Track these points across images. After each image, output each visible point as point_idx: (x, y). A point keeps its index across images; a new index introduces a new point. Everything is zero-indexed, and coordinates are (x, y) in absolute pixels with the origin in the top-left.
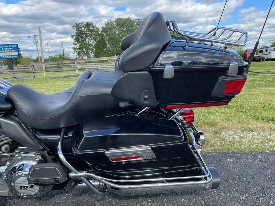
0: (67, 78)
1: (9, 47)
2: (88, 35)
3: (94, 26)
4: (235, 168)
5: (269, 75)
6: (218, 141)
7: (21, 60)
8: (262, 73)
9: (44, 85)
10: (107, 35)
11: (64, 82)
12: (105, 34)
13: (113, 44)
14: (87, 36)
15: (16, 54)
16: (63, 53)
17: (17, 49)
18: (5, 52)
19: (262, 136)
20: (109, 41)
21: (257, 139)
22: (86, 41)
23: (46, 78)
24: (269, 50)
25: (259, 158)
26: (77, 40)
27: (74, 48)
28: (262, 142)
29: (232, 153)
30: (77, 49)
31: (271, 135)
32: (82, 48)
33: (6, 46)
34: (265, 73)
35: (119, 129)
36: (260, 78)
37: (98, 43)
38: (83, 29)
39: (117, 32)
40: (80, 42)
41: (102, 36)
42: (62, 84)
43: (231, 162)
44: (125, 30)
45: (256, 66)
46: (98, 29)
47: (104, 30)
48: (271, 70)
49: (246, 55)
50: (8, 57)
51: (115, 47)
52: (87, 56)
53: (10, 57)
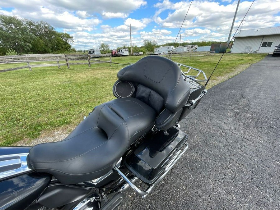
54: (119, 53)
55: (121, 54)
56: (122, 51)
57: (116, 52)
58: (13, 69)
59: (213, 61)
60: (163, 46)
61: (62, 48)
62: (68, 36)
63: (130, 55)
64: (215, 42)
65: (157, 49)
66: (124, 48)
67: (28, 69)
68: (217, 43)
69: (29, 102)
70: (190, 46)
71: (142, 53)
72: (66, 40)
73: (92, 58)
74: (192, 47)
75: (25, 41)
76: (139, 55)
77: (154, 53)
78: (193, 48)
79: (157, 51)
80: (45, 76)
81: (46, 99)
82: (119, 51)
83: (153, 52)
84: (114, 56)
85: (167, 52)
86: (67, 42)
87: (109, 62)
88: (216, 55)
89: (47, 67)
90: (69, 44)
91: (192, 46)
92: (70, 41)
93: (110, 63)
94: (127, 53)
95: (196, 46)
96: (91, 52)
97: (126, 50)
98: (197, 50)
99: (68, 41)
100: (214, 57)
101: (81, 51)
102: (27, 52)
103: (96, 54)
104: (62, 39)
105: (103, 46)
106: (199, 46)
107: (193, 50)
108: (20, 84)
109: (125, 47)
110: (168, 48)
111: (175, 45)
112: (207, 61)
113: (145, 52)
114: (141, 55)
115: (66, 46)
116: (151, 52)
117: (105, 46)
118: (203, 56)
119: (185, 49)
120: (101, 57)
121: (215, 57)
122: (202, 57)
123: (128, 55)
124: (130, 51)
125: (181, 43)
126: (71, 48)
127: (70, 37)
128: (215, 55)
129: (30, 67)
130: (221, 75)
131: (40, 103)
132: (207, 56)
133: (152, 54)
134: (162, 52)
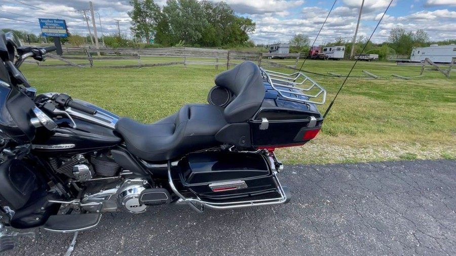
0: (129, 69)
1: (54, 23)
2: (148, 14)
3: (155, 3)
4: (299, 181)
5: (330, 78)
6: (285, 153)
7: (69, 39)
8: (325, 75)
9: (105, 76)
10: (169, 15)
11: (127, 74)
12: (167, 15)
13: (176, 27)
14: (147, 16)
15: (64, 32)
16: (119, 33)
17: (64, 25)
18: (49, 28)
19: (321, 148)
20: (172, 24)
21: (316, 151)
22: (145, 21)
23: (106, 67)
24: (333, 48)
25: (317, 171)
26: (135, 18)
27: (131, 29)
28: (320, 155)
29: (296, 165)
30: (135, 30)
31: (327, 147)
32: (141, 30)
33: (51, 21)
34: (326, 76)
35: (216, 162)
36: (322, 81)
37: (159, 25)
38: (142, 6)
39: (181, 14)
40: (138, 22)
41: (164, 16)
42: (126, 76)
43: (295, 175)
44: (190, 11)
45: (319, 67)
46: (159, 8)
47: (166, 10)
48: (332, 72)
49: (312, 52)
50: (53, 35)
51: (179, 31)
52: (147, 39)
53: (56, 35)
54: (324, 53)
55: (327, 55)
56: (330, 49)
57: (318, 51)
58: (169, 64)
60: (440, 44)
61: (236, 40)
62: (249, 23)
63: (347, 57)
65: (419, 49)
66: (339, 44)
67: (183, 65)
69: (163, 103)
71: (376, 56)
73: (272, 58)
75: (196, 29)
76: (367, 60)
77: (409, 58)
79: (420, 53)
80: (195, 77)
81: (179, 103)
82: (325, 50)
83: (406, 57)
84: (313, 59)
86: (246, 31)
87: (290, 68)
89: (205, 66)
90: (247, 35)
92: (250, 30)
93: (293, 69)
94: (341, 54)
96: (274, 49)
97: (339, 49)
99: (247, 29)
101: (262, 46)
102: (193, 44)
103: (281, 52)
104: (240, 27)
108: (167, 82)
109: (340, 42)
113: (385, 56)
114: (372, 60)
115: (242, 37)
116: (401, 56)
117: (302, 40)
120: (289, 58)
123: (342, 59)
124: (348, 51)
126: (248, 41)
127: (251, 24)
129: (186, 63)
131: (171, 106)
133: (401, 60)
134: (434, 57)
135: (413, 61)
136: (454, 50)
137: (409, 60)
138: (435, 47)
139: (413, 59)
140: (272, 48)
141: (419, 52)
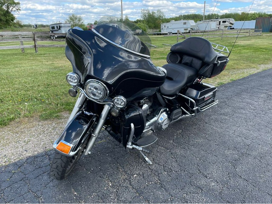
59: (258, 45)
60: (176, 19)
62: (11, 2)
64: (265, 14)
65: (165, 24)
68: (267, 15)
70: (222, 20)
71: (140, 31)
72: (8, 8)
73: (56, 38)
74: (224, 22)
78: (227, 23)
83: (158, 30)
85: (183, 29)
86: (10, 11)
88: (265, 35)
91: (224, 20)
92: (14, 9)
95: (232, 20)
96: (56, 28)
98: (233, 26)
99: (11, 9)
100: (261, 38)
105: (73, 18)
106: (236, 20)
107: (227, 26)
110: (185, 24)
111: (195, 17)
112: (250, 45)
113: (145, 30)
115: (7, 17)
116: (155, 30)
117: (76, 19)
118: (243, 37)
119: (213, 25)
121: (263, 38)
122: (242, 39)
125: (205, 14)
127: (14, 3)
128: (262, 35)
130: (266, 63)
132: (250, 37)
133: (157, 33)
134: (174, 29)
135: (163, 33)
136: (184, 24)
137: (161, 33)
138: (173, 23)
139: (162, 32)
140: (53, 28)
141: (165, 26)
